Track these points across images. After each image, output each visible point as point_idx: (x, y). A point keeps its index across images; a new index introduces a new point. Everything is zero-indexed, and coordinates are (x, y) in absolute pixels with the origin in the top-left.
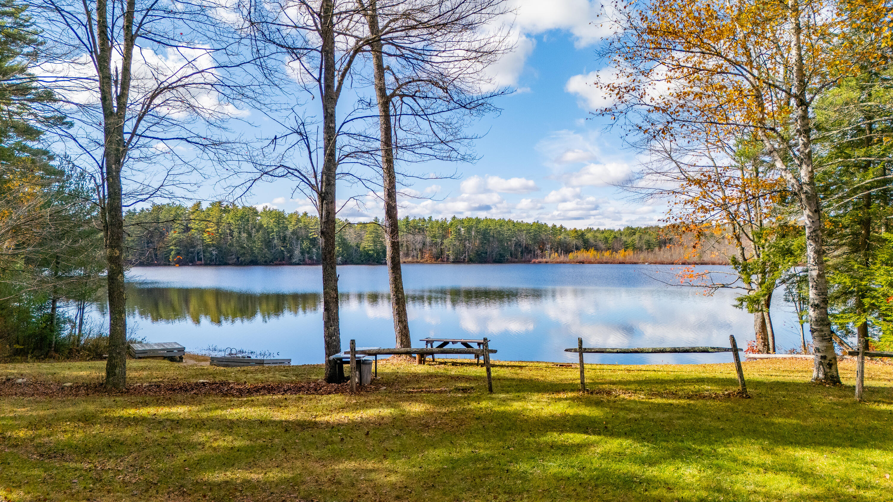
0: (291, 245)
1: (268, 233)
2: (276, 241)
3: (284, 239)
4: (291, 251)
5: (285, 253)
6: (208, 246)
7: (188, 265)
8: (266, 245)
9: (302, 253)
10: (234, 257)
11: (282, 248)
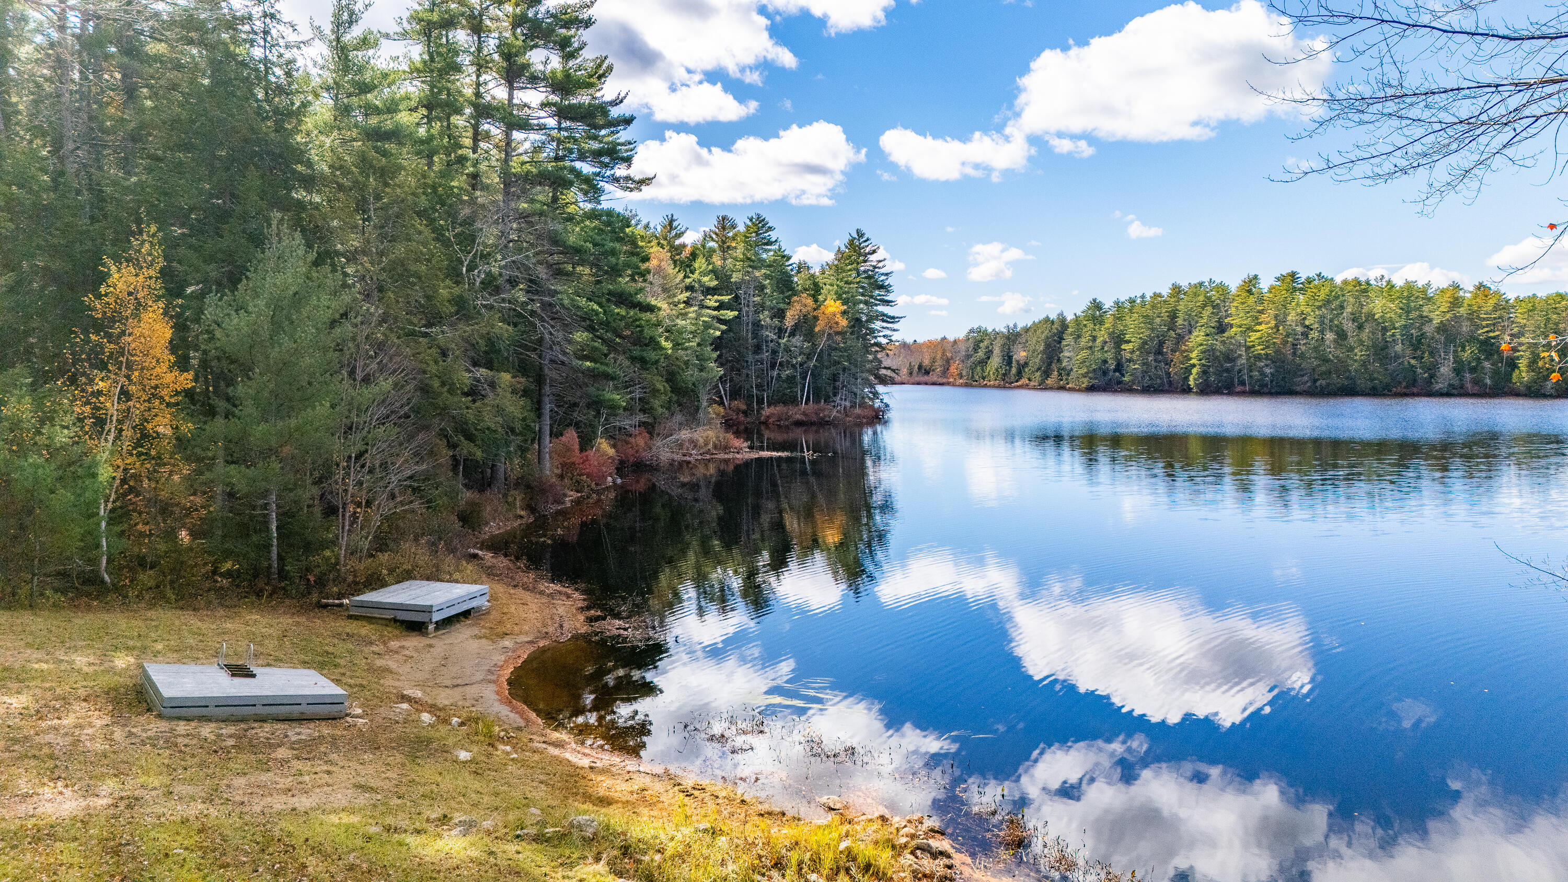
0: (1432, 354)
1: (1385, 330)
2: (1399, 348)
3: (1417, 344)
4: (1432, 369)
5: (1419, 371)
6: (1258, 357)
7: (1222, 394)
8: (1375, 354)
9: (1458, 371)
10: (1306, 378)
11: (1413, 362)
